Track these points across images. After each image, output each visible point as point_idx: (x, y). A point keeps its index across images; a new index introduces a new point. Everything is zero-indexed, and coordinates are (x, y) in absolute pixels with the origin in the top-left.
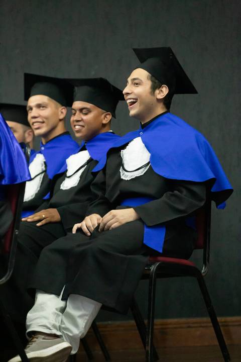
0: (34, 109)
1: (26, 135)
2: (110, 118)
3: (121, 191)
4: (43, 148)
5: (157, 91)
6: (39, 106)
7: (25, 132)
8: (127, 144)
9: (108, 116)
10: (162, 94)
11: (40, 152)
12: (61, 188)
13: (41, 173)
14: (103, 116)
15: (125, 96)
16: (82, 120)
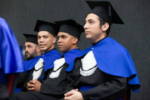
0: (42, 38)
1: (37, 49)
2: (77, 41)
3: (80, 82)
4: (43, 56)
5: (103, 26)
6: (44, 37)
7: (36, 47)
8: (85, 55)
9: (76, 40)
10: (105, 28)
11: (42, 58)
12: (50, 77)
13: (42, 68)
14: (73, 40)
15: (85, 29)
16: (62, 42)
